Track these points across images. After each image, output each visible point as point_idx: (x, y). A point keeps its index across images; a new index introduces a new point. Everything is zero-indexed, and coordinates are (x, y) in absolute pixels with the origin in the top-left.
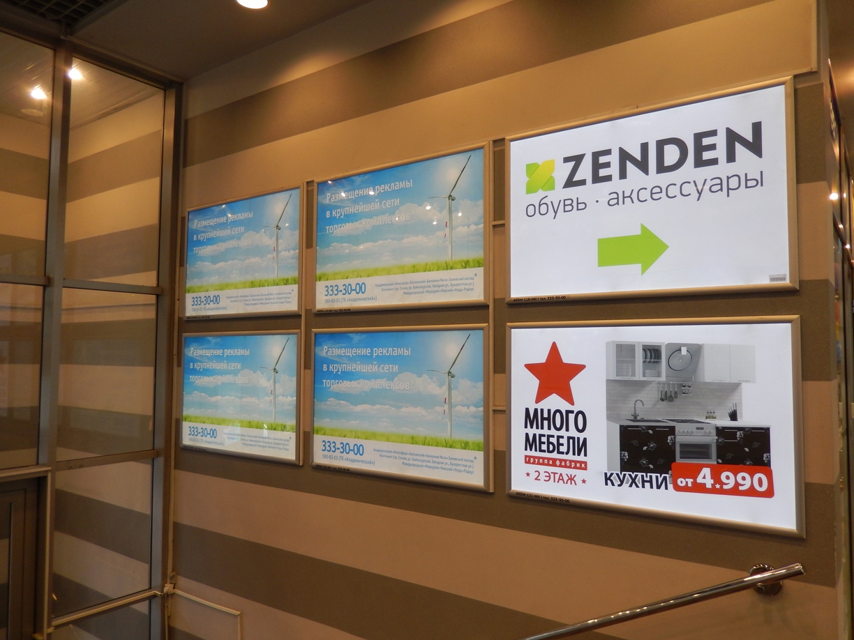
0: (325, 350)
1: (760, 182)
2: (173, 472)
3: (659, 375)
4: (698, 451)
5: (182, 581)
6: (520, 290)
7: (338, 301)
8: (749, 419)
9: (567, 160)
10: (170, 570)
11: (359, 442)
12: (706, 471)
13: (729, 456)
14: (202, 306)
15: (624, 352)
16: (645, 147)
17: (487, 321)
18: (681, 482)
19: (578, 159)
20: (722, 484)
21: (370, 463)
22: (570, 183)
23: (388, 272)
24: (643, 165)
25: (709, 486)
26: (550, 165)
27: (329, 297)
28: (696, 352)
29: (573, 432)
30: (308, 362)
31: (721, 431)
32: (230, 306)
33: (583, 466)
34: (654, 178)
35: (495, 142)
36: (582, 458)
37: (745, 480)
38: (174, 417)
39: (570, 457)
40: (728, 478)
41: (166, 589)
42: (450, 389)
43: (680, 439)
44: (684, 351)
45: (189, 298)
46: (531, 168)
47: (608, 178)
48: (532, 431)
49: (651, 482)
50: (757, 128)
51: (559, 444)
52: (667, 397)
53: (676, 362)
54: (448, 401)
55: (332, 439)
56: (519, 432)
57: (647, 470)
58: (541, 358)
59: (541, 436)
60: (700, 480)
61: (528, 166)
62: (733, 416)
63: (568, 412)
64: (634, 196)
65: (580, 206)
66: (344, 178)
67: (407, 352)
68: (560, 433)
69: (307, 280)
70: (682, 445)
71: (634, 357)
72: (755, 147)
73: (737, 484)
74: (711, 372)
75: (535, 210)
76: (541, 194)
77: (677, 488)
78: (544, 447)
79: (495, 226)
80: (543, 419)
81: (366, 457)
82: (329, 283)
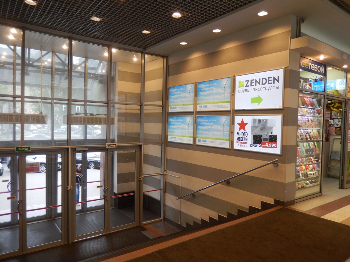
0: (199, 120)
1: (278, 88)
2: (166, 147)
3: (260, 125)
4: (266, 140)
5: (168, 171)
6: (237, 108)
7: (202, 109)
8: (274, 134)
9: (246, 81)
10: (165, 169)
11: (205, 139)
12: (267, 144)
13: (271, 141)
14: (173, 109)
15: (254, 120)
16: (260, 79)
17: (231, 114)
18: (263, 146)
19: (248, 81)
20: (269, 146)
21: (208, 144)
22: (246, 86)
23: (212, 103)
24: (259, 83)
25: (267, 146)
26: (243, 82)
27: (200, 108)
28: (266, 120)
29: (245, 137)
30: (195, 122)
31: (270, 136)
32: (179, 110)
33: (246, 143)
34: (261, 86)
35: (233, 76)
36: (246, 142)
37: (273, 145)
38: (166, 135)
39: (245, 141)
40: (270, 145)
41: (164, 173)
42: (223, 128)
43: (263, 137)
44: (264, 120)
45: (170, 107)
46: (240, 82)
47: (253, 85)
48: (238, 137)
49: (258, 146)
50: (278, 77)
51: (243, 139)
52: (261, 130)
53: (263, 123)
54: (223, 131)
55: (200, 139)
56: (236, 137)
57: (257, 144)
58: (240, 122)
59: (240, 137)
60: (266, 145)
61: (239, 82)
62: (272, 133)
63: (245, 133)
64: (258, 89)
65: (248, 91)
66: (203, 82)
67: (215, 120)
68: (243, 137)
69: (195, 104)
70: (263, 139)
71: (256, 122)
72: (278, 81)
73: (272, 146)
74: (269, 125)
75: (240, 91)
76: (241, 88)
77: (262, 147)
78: (240, 140)
79: (233, 94)
80: (240, 134)
81: (207, 143)
82: (200, 105)
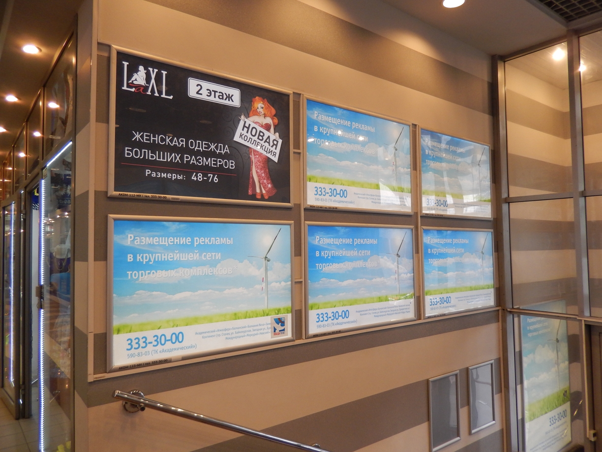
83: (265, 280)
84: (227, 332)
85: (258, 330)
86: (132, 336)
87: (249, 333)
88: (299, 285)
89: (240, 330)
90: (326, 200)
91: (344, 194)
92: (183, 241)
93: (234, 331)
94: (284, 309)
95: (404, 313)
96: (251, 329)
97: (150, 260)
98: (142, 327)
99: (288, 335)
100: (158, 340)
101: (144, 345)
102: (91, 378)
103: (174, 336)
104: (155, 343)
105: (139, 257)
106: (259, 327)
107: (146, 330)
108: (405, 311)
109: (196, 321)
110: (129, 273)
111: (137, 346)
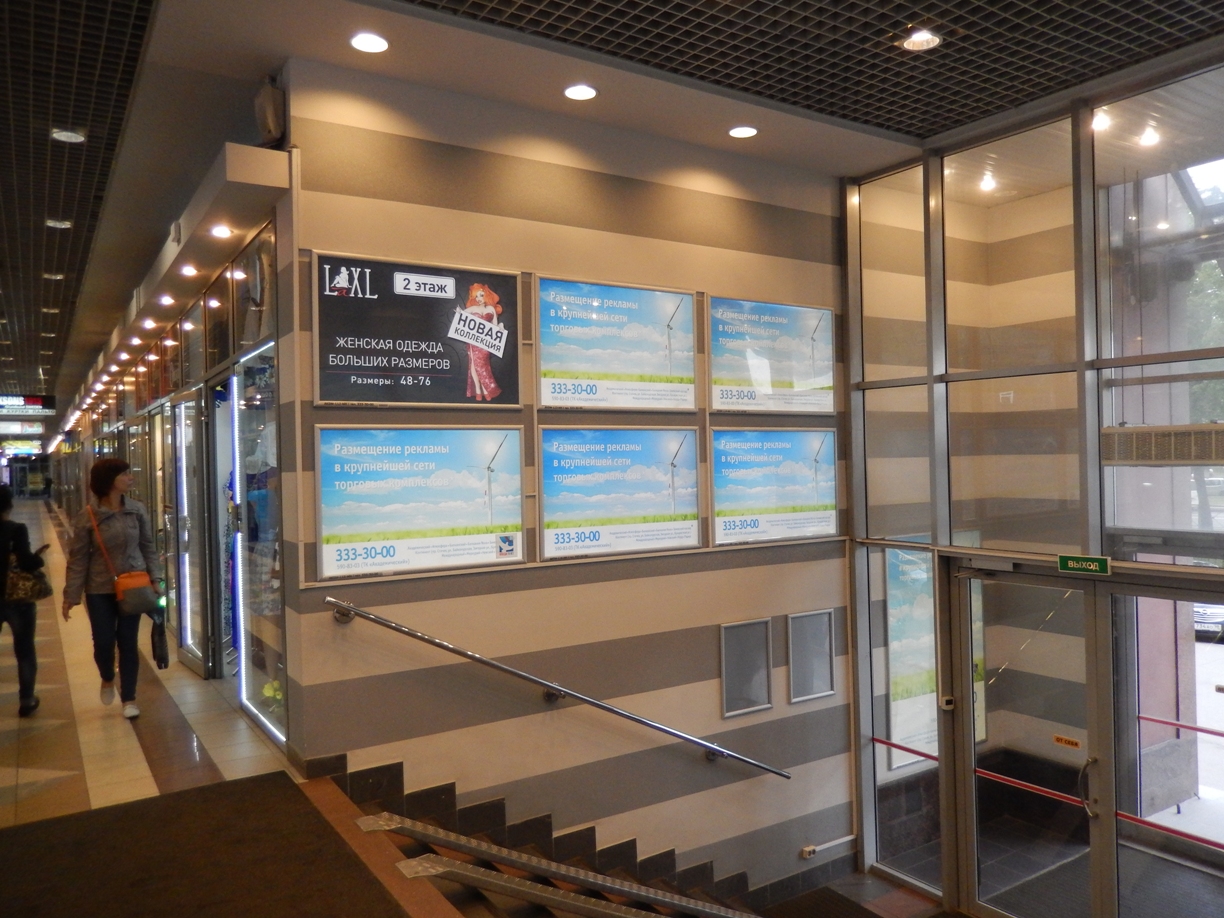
83: (488, 493)
84: (443, 549)
85: (480, 548)
86: (342, 546)
87: (470, 551)
88: (530, 500)
89: (459, 547)
90: (567, 399)
91: (592, 389)
92: (392, 450)
93: (451, 548)
94: (512, 526)
95: (682, 537)
96: (471, 546)
97: (358, 471)
98: (351, 539)
99: (518, 555)
100: (369, 553)
101: (353, 557)
102: (302, 585)
103: (385, 550)
104: (365, 556)
105: (346, 468)
106: (481, 546)
107: (356, 542)
108: (683, 535)
109: (408, 535)
110: (337, 483)
111: (346, 557)
